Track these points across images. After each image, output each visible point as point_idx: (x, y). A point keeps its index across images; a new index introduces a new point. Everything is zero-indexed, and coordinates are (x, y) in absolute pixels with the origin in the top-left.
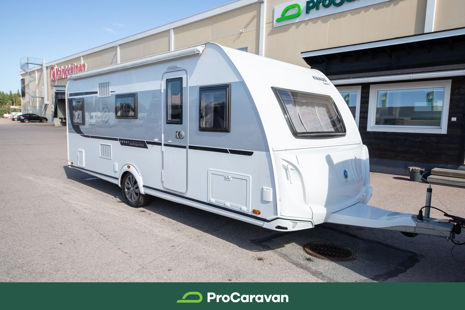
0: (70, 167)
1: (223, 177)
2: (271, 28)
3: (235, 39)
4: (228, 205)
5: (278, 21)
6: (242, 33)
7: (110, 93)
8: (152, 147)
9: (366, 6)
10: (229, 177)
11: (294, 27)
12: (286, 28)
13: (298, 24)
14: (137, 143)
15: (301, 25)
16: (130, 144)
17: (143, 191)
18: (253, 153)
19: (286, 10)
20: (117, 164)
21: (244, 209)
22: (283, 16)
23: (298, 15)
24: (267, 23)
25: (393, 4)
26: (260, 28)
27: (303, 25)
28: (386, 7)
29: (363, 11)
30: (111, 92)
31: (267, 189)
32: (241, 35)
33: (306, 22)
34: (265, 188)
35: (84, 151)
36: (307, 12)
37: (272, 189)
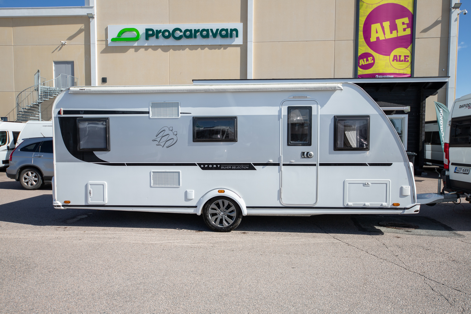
0: (62, 208)
1: (362, 184)
2: (104, 47)
3: (54, 49)
4: (368, 204)
5: (113, 40)
6: (65, 44)
7: (180, 115)
8: (263, 168)
9: (202, 45)
10: (369, 183)
11: (132, 50)
12: (123, 50)
13: (137, 49)
14: (236, 166)
15: (140, 49)
16: (222, 168)
17: (245, 212)
18: (392, 164)
19: (123, 32)
20: (193, 191)
21: (385, 204)
22: (119, 36)
23: (137, 39)
24: (99, 40)
25: (223, 48)
26: (90, 44)
27: (142, 50)
28: (218, 49)
29: (200, 49)
30: (181, 113)
31: (406, 187)
32: (64, 46)
33: (146, 48)
34: (404, 187)
35: (106, 183)
36: (147, 39)
37: (410, 187)
